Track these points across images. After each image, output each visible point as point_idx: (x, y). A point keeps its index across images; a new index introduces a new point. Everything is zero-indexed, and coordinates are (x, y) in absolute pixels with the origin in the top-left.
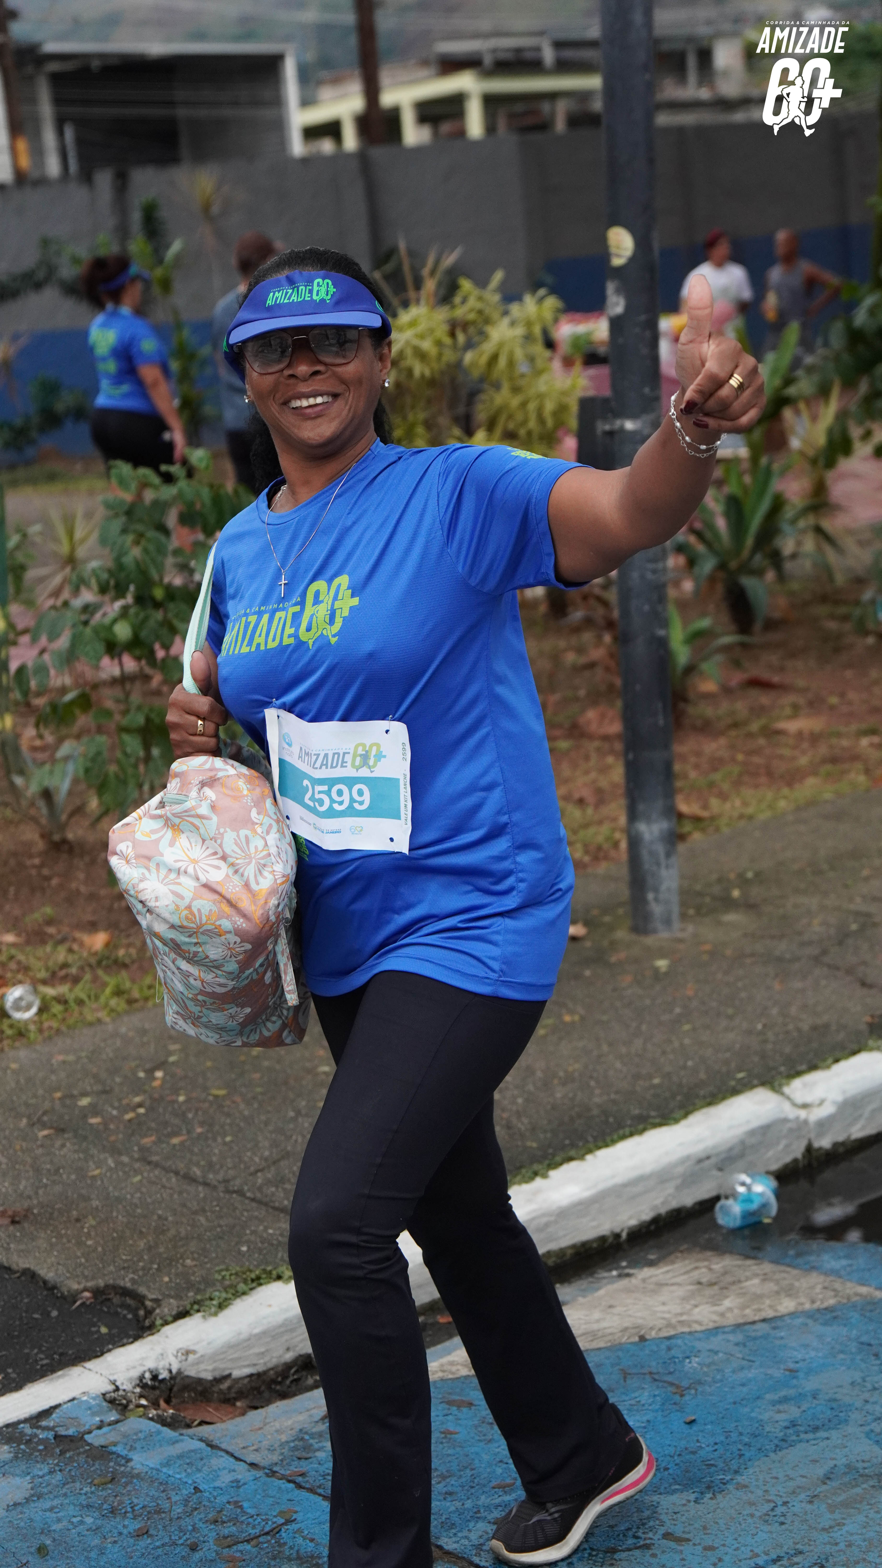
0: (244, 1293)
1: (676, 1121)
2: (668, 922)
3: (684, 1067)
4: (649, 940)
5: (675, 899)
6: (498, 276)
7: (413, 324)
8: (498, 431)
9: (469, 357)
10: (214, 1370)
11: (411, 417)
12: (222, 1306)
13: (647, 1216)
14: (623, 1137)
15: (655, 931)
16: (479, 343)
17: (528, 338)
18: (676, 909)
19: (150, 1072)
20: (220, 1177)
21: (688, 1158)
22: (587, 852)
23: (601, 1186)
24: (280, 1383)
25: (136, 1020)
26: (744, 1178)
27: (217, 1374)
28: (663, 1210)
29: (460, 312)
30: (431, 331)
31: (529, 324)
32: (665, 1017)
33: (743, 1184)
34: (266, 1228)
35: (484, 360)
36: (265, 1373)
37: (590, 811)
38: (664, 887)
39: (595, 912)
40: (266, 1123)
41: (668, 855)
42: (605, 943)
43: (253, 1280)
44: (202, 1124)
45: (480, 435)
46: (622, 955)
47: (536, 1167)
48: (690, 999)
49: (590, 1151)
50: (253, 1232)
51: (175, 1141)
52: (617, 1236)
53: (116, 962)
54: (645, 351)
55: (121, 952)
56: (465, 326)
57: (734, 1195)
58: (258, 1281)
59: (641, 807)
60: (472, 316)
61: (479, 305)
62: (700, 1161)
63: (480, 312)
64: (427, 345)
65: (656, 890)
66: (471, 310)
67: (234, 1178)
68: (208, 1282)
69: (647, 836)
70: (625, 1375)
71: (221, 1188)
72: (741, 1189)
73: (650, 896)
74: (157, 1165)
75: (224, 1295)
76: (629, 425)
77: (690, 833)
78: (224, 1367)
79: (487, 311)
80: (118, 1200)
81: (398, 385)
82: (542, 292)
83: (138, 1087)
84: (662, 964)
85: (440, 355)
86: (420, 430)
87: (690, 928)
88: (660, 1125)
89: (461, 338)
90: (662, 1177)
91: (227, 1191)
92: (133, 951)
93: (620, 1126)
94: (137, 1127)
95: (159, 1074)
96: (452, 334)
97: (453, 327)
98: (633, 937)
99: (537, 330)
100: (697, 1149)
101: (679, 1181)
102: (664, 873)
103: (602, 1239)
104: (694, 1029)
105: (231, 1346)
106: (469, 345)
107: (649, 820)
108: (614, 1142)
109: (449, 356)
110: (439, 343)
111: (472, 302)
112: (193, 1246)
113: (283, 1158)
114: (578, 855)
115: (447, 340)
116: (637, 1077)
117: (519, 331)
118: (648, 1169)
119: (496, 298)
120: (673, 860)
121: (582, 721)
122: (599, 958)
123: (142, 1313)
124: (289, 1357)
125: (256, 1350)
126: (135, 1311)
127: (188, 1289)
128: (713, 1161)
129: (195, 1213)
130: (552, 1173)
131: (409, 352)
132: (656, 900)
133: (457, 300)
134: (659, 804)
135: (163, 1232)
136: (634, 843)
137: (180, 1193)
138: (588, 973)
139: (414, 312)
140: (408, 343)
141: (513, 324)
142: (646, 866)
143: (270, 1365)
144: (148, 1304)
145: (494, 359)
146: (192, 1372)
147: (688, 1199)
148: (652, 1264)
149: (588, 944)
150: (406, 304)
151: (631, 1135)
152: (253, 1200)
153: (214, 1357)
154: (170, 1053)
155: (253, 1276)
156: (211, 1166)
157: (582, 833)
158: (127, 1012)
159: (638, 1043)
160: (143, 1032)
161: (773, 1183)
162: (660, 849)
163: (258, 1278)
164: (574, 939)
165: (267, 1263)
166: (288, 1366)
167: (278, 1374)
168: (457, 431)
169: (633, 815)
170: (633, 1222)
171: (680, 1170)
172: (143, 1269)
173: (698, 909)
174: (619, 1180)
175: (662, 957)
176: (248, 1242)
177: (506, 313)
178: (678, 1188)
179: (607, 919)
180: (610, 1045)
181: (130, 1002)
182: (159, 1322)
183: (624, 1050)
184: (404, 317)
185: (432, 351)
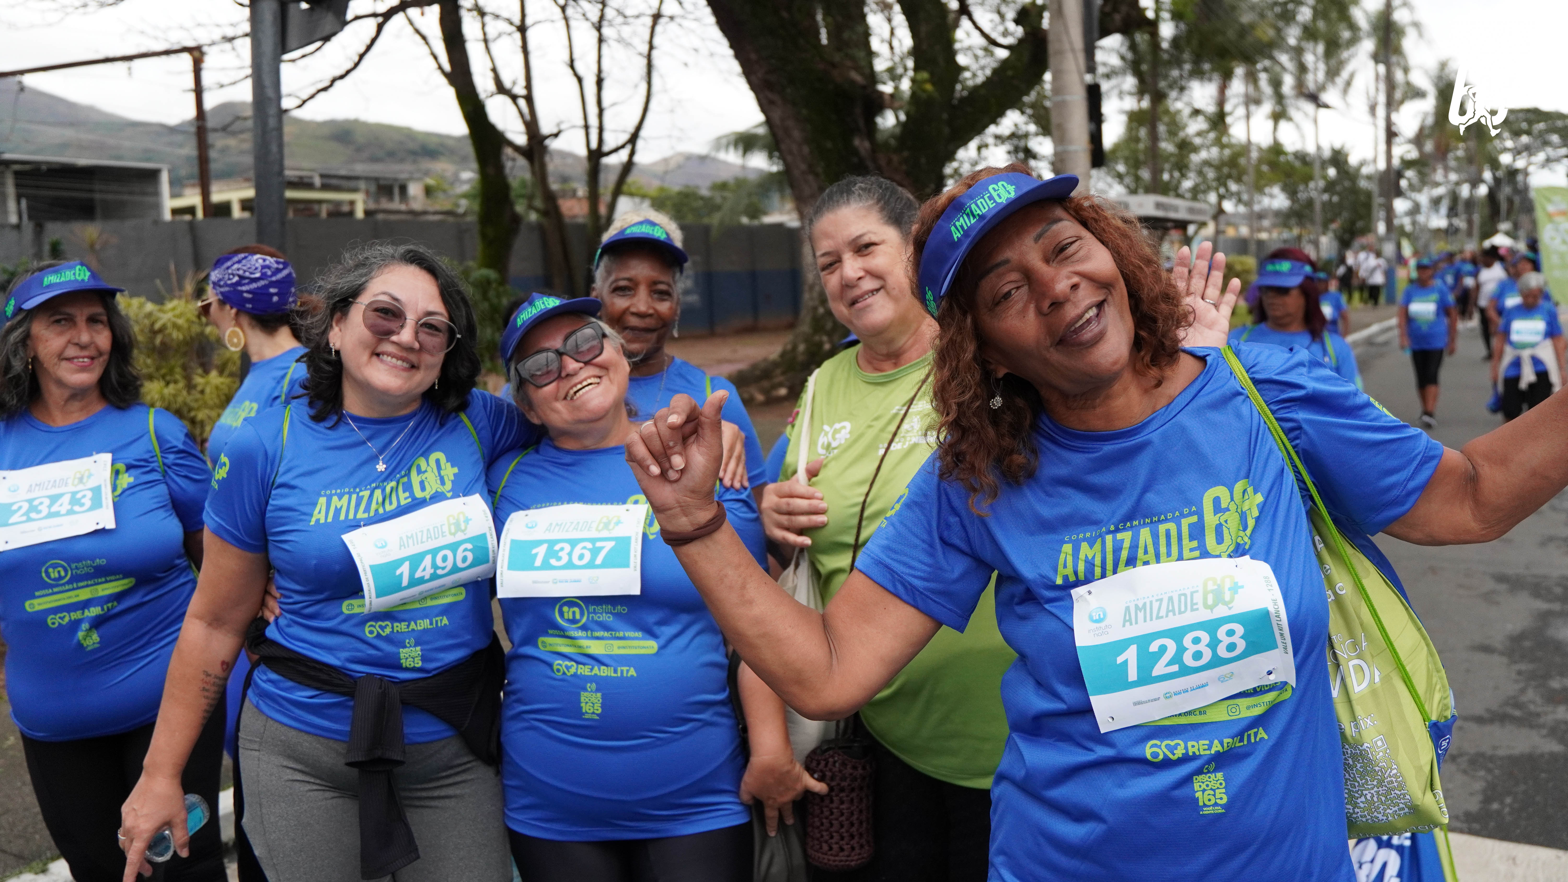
7: (174, 309)
8: (227, 372)
11: (173, 362)
45: (214, 374)
64: (180, 322)
81: (163, 343)
85: (189, 328)
86: (178, 370)
109: (196, 329)
110: (188, 321)
115: (195, 319)
131: (169, 325)
139: (175, 303)
140: (169, 320)
150: (171, 299)
168: (200, 371)
184: (169, 305)
185: (186, 325)
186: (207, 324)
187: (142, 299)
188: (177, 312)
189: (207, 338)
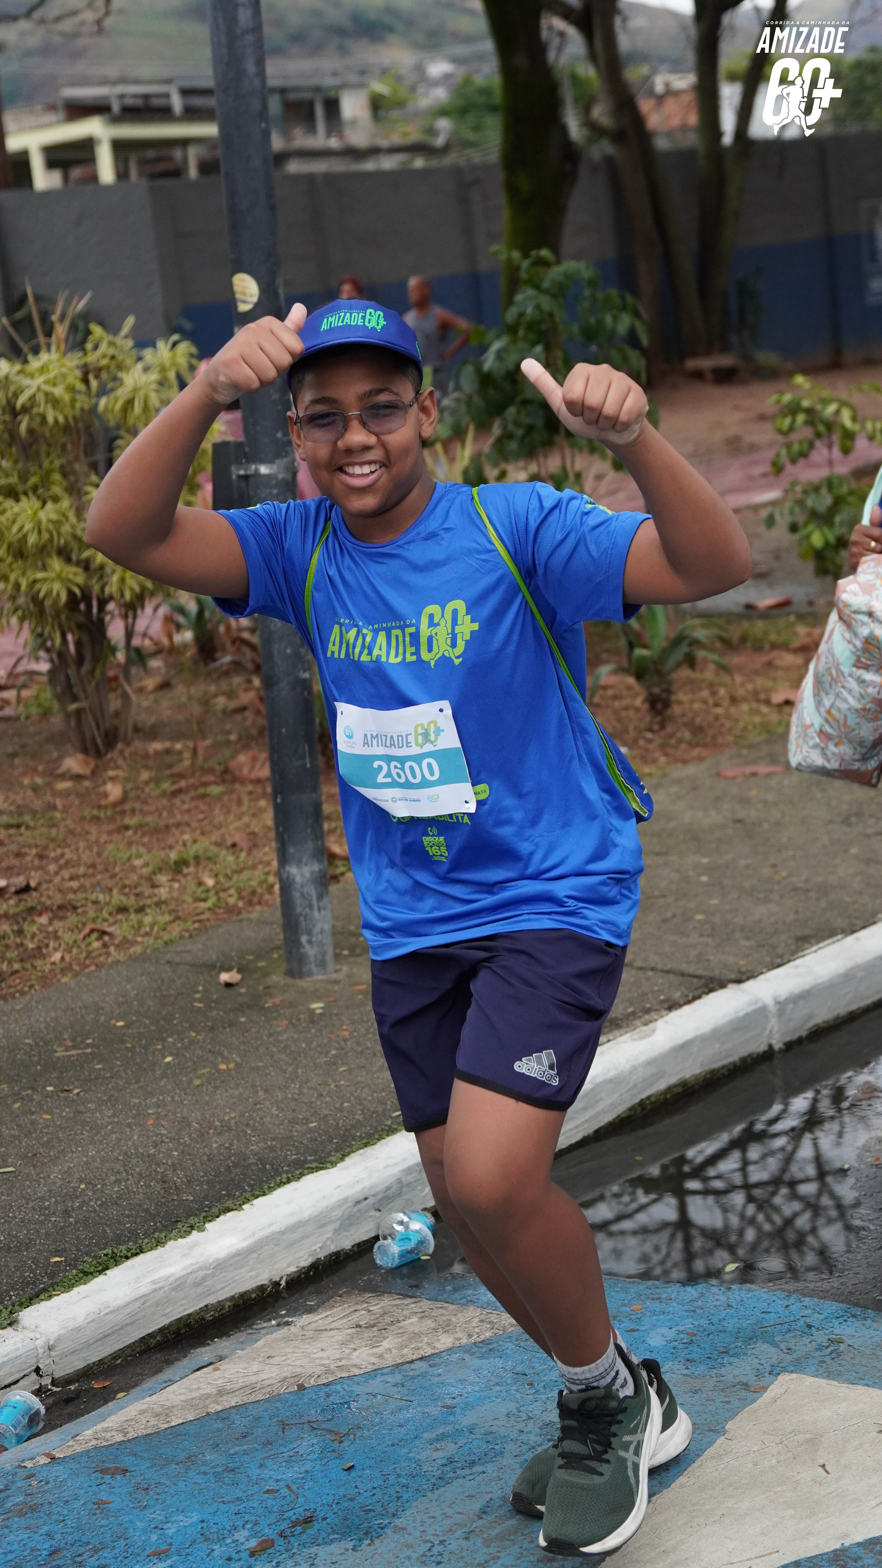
1: (334, 1164)
2: (322, 964)
3: (341, 1110)
4: (304, 983)
5: (328, 940)
6: (130, 322)
7: (44, 370)
9: (103, 402)
11: (47, 464)
13: (305, 1262)
14: (281, 1184)
15: (310, 974)
16: (113, 390)
17: (162, 383)
18: (330, 951)
21: (346, 1200)
22: (241, 897)
23: (258, 1236)
26: (401, 1216)
28: (321, 1256)
29: (91, 358)
30: (64, 375)
31: (163, 370)
32: (321, 1060)
33: (401, 1223)
35: (119, 406)
37: (243, 855)
38: (316, 930)
39: (251, 957)
41: (320, 897)
42: (261, 988)
46: (277, 1000)
47: (191, 1220)
48: (345, 1040)
49: (248, 1201)
52: (277, 1284)
54: (276, 396)
56: (98, 371)
57: (392, 1235)
59: (291, 850)
60: (104, 362)
61: (112, 351)
62: (358, 1202)
63: (113, 357)
64: (59, 391)
65: (309, 933)
66: (104, 356)
69: (298, 879)
70: (284, 1426)
72: (399, 1228)
73: (304, 939)
76: (264, 470)
77: (343, 874)
79: (120, 357)
81: (30, 431)
82: (175, 337)
84: (317, 1006)
85: (73, 401)
86: (57, 477)
87: (345, 968)
88: (318, 1169)
89: (94, 384)
90: (319, 1221)
93: (278, 1173)
96: (86, 381)
97: (86, 373)
98: (289, 980)
99: (172, 375)
100: (355, 1191)
101: (337, 1224)
102: (316, 913)
103: (262, 1288)
104: (350, 1071)
106: (103, 391)
107: (299, 863)
108: (271, 1189)
109: (83, 402)
110: (71, 389)
111: (103, 348)
114: (232, 901)
115: (81, 386)
116: (294, 1122)
117: (154, 376)
118: (306, 1215)
119: (130, 343)
120: (326, 900)
121: (233, 764)
122: (254, 1004)
128: (371, 1201)
130: (208, 1225)
131: (40, 398)
132: (310, 942)
133: (89, 346)
134: (310, 845)
136: (286, 886)
138: (243, 1020)
139: (45, 358)
140: (39, 389)
141: (146, 369)
142: (299, 909)
145: (129, 403)
147: (347, 1242)
148: (311, 1310)
149: (243, 990)
150: (36, 350)
151: (289, 1181)
157: (235, 877)
159: (294, 1087)
161: (430, 1220)
162: (312, 891)
164: (228, 985)
169: (284, 859)
170: (293, 1269)
171: (338, 1213)
173: (352, 949)
174: (276, 1228)
175: (318, 999)
177: (140, 359)
178: (336, 1231)
179: (261, 964)
180: (266, 1091)
183: (280, 1096)
184: (35, 363)
185: (65, 397)
188: (50, 374)
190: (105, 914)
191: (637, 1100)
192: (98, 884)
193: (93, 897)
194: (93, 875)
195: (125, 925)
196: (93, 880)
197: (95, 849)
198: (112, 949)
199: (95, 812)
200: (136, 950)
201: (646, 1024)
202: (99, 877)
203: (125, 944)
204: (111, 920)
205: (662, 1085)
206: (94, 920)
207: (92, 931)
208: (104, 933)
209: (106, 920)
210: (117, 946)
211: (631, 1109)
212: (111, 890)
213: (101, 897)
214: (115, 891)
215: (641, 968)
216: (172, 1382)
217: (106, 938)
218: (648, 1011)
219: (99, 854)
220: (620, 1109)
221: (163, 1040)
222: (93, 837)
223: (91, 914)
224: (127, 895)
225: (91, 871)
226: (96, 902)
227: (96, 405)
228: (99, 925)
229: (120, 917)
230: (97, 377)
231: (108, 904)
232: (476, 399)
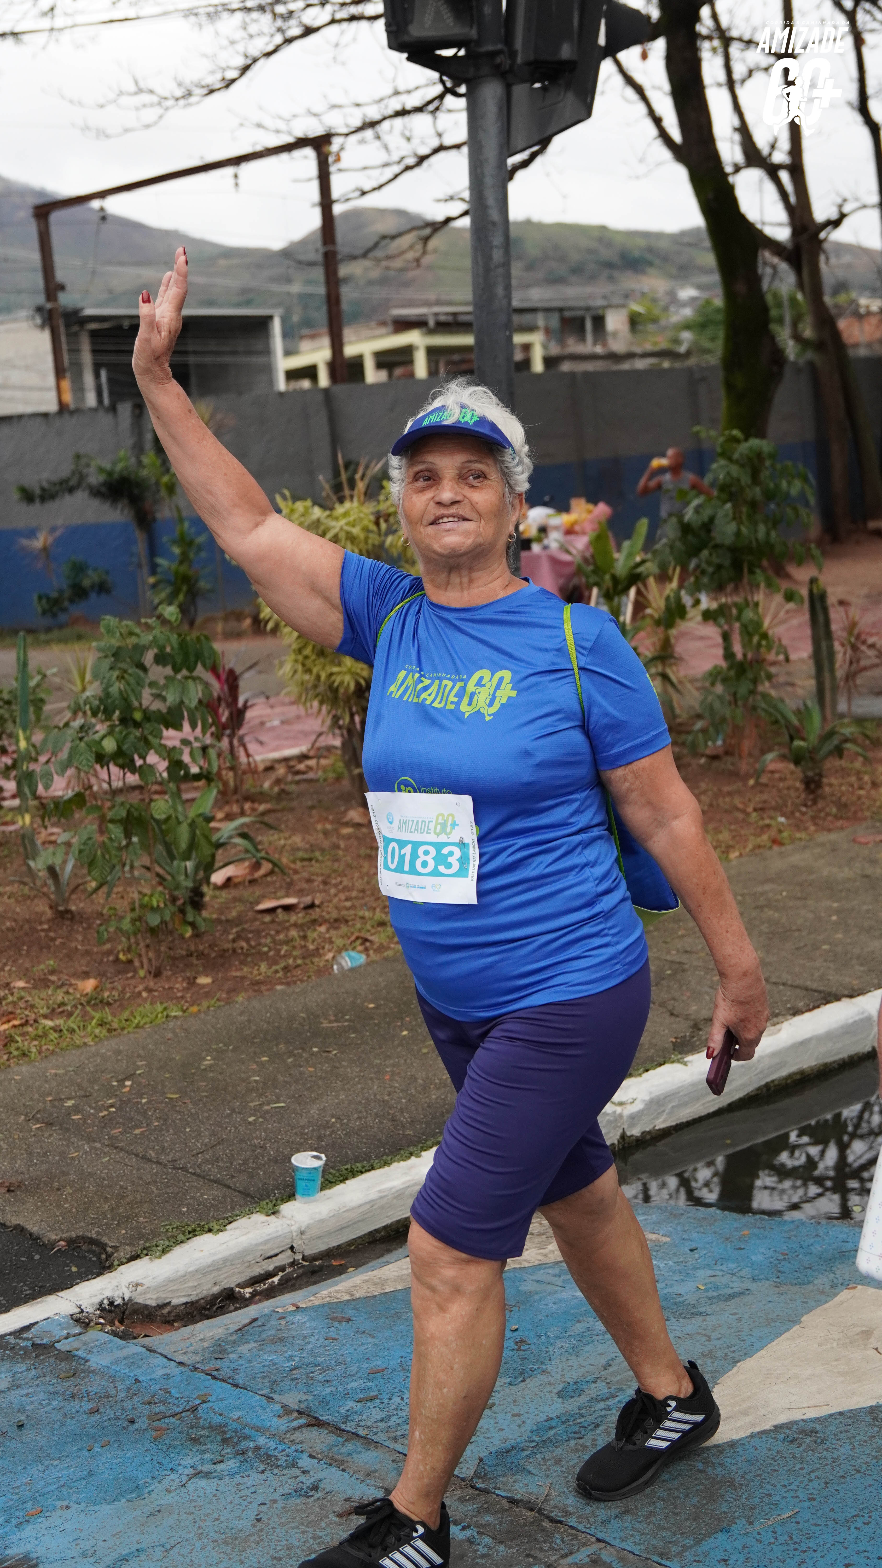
0: (182, 1242)
7: (346, 514)
9: (389, 540)
10: (157, 1299)
12: (164, 1252)
19: (121, 1082)
20: (170, 1158)
24: (209, 1309)
25: (113, 1043)
27: (160, 1302)
29: (383, 507)
30: (361, 519)
34: (202, 1195)
36: (197, 1301)
40: (208, 1119)
43: (189, 1232)
44: (158, 1119)
47: (411, 1149)
50: (193, 1197)
51: (137, 1131)
53: (101, 1001)
55: (106, 994)
56: (387, 517)
58: (193, 1233)
64: (356, 531)
67: (180, 1159)
68: (155, 1234)
71: (170, 1166)
74: (122, 1149)
75: (167, 1243)
78: (165, 1297)
80: (91, 1175)
83: (110, 1092)
85: (367, 538)
89: (383, 526)
91: (175, 1168)
92: (115, 993)
94: (108, 1122)
95: (128, 1083)
96: (377, 523)
97: (378, 518)
105: (171, 1281)
106: (390, 531)
109: (374, 539)
110: (366, 530)
112: (146, 1208)
113: (219, 1143)
115: (373, 528)
123: (104, 1256)
124: (216, 1290)
125: (190, 1284)
126: (98, 1256)
127: (139, 1239)
129: (149, 1183)
130: (423, 1153)
131: (343, 536)
133: (382, 497)
135: (123, 1198)
137: (138, 1170)
139: (347, 505)
140: (341, 529)
143: (201, 1296)
144: (109, 1249)
146: (140, 1300)
150: (341, 500)
152: (194, 1174)
153: (157, 1289)
154: (138, 1068)
155: (190, 1229)
156: (163, 1149)
158: (107, 1038)
160: (118, 1052)
163: (194, 1231)
165: (201, 1220)
166: (215, 1297)
167: (207, 1303)
172: (106, 1224)
176: (188, 1205)
181: (109, 1031)
182: (116, 1263)
184: (340, 510)
185: (362, 536)
186: (387, 534)
187: (309, 503)
188: (351, 519)
189: (387, 551)
190: (368, 927)
191: (763, 1083)
192: (366, 904)
193: (361, 913)
194: (363, 898)
195: (382, 935)
196: (362, 902)
197: (366, 879)
198: (371, 952)
199: (368, 851)
200: (390, 953)
201: (774, 1025)
202: (367, 899)
203: (381, 948)
204: (373, 931)
205: (784, 1072)
206: (360, 930)
207: (358, 938)
208: (366, 940)
209: (368, 931)
210: (375, 951)
211: (758, 1089)
212: (374, 909)
213: (367, 914)
214: (378, 910)
215: (775, 983)
216: (389, 1263)
217: (368, 944)
218: (777, 1015)
219: (368, 883)
220: (749, 1089)
221: (402, 1019)
222: (365, 870)
223: (358, 926)
224: (386, 913)
225: (361, 895)
226: (362, 918)
227: (384, 542)
228: (363, 934)
229: (379, 929)
230: (386, 521)
231: (371, 919)
232: (678, 544)
